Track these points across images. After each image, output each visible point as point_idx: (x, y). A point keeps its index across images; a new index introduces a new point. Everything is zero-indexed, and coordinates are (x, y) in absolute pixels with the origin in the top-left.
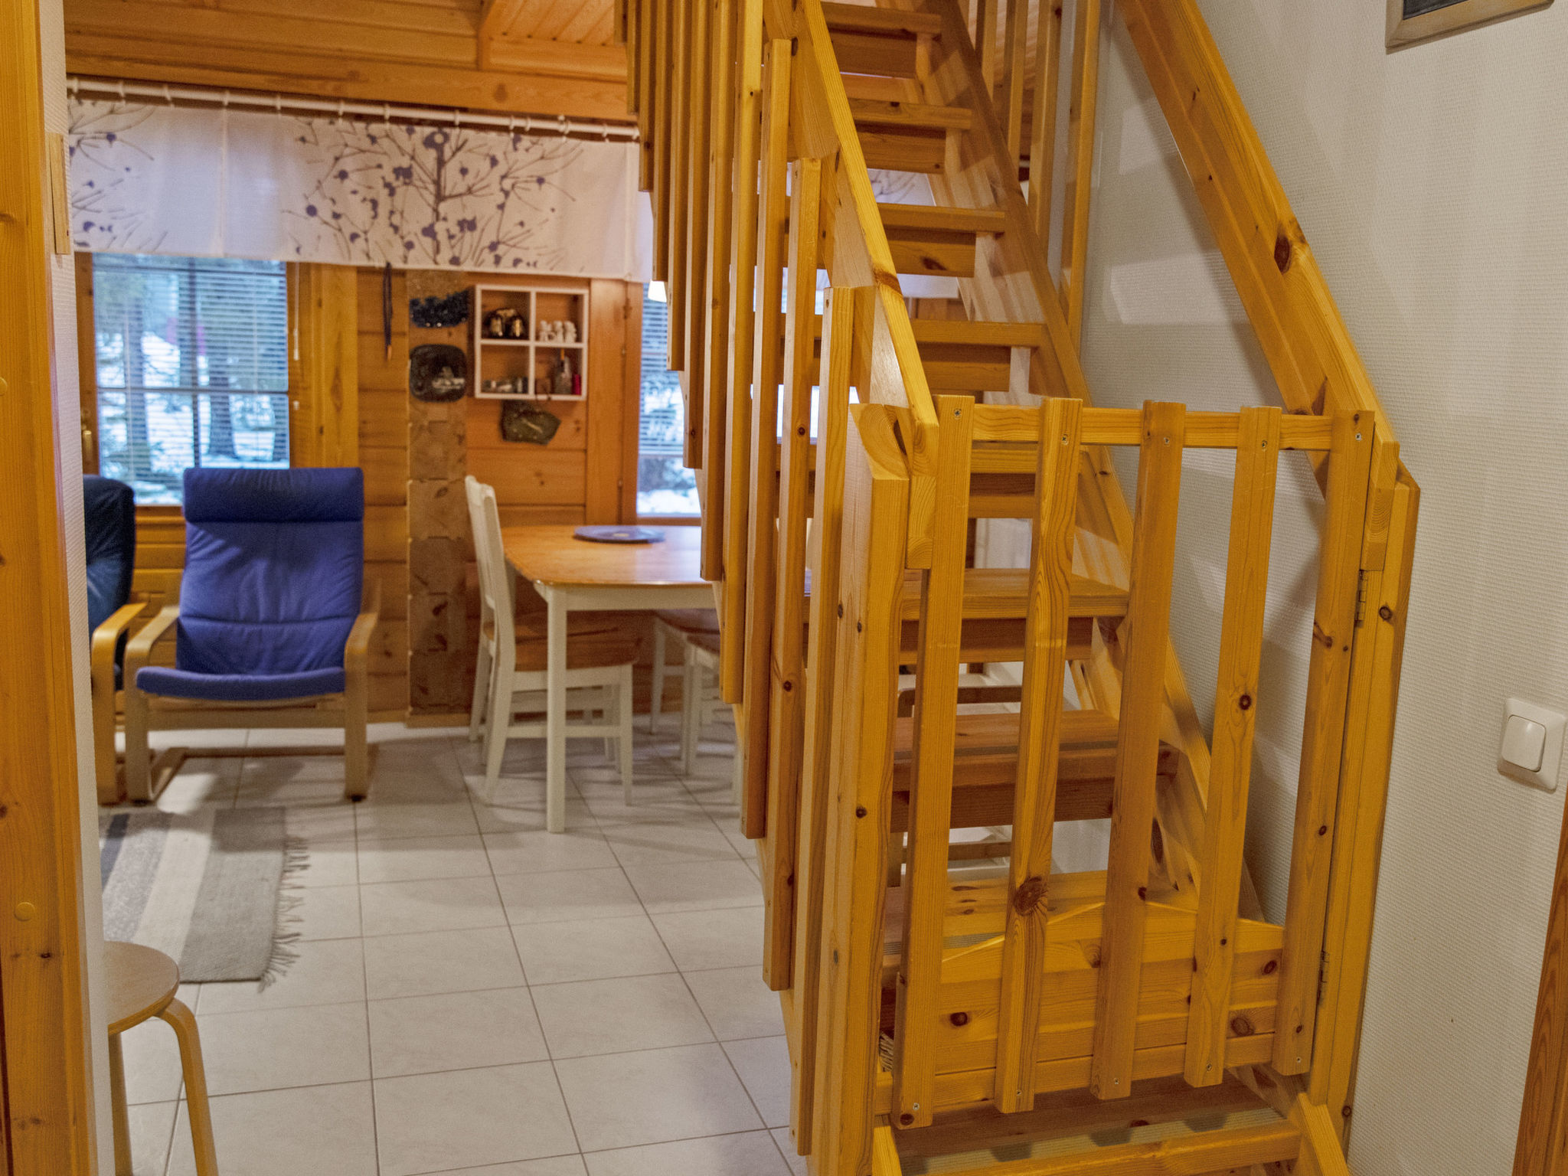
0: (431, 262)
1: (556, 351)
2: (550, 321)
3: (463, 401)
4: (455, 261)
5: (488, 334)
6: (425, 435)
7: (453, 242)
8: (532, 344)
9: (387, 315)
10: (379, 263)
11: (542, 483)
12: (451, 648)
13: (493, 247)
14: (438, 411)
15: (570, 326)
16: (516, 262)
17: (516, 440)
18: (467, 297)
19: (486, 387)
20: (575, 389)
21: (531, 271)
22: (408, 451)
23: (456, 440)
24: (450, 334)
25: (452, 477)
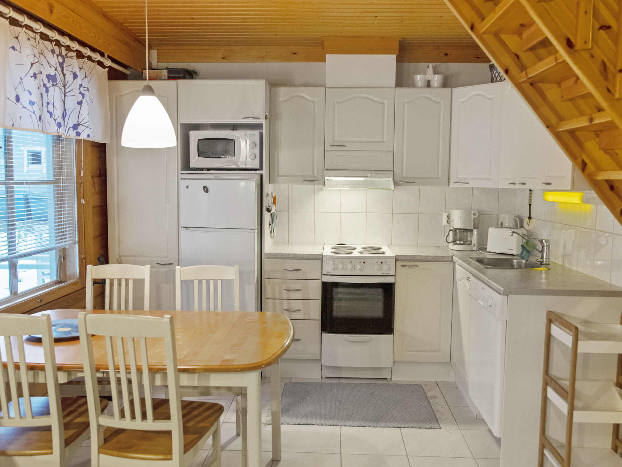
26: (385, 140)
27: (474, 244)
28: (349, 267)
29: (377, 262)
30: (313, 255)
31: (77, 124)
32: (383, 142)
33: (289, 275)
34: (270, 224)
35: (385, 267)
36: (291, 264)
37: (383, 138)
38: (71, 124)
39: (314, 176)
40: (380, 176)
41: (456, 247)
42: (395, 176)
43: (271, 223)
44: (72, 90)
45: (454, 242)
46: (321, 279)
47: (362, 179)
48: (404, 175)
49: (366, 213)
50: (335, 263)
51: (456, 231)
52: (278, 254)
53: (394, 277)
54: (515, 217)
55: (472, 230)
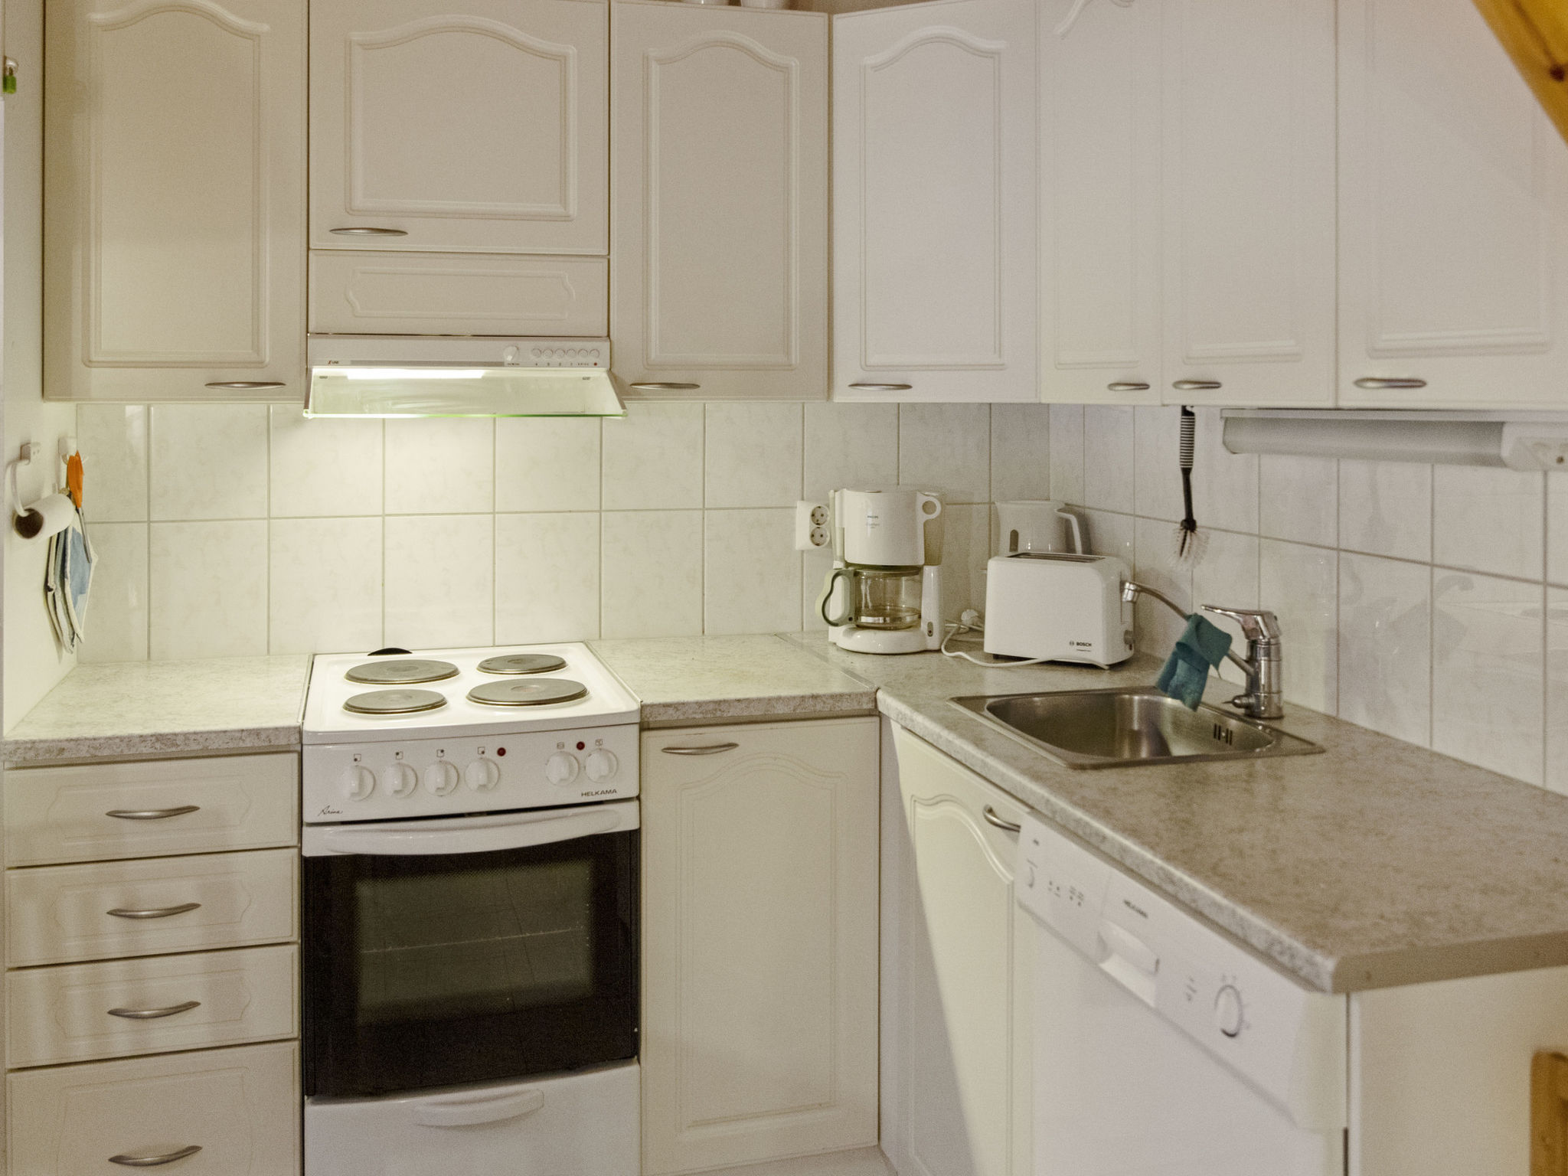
26: (573, 209)
27: (930, 625)
28: (434, 777)
29: (561, 746)
30: (257, 733)
32: (567, 218)
33: (136, 839)
34: (47, 589)
35: (595, 763)
37: (564, 201)
39: (260, 364)
40: (556, 359)
41: (862, 640)
42: (615, 356)
43: (53, 582)
45: (853, 620)
46: (295, 842)
47: (477, 373)
48: (654, 354)
49: (494, 513)
50: (361, 764)
51: (856, 574)
52: (77, 740)
53: (636, 803)
54: (1060, 510)
55: (915, 571)
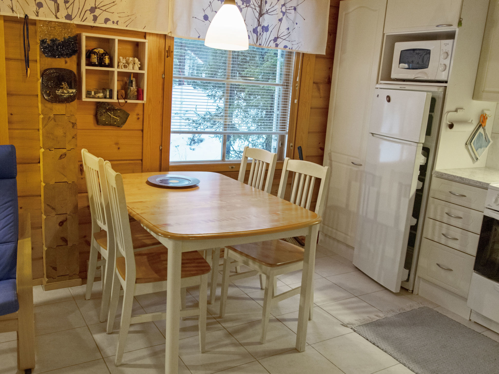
0: (54, 16)
1: (128, 75)
2: (124, 57)
3: (75, 103)
4: (69, 17)
5: (89, 63)
6: (52, 123)
7: (68, 5)
8: (116, 70)
9: (27, 49)
10: (20, 15)
11: (119, 148)
12: (70, 244)
13: (92, 10)
14: (59, 108)
15: (136, 60)
16: (107, 20)
17: (105, 124)
18: (77, 39)
19: (88, 94)
20: (139, 96)
21: (115, 26)
22: (41, 131)
23: (71, 125)
24: (66, 62)
25: (68, 147)
30: (480, 182)
31: (277, 37)
33: (453, 199)
36: (457, 188)
38: (272, 38)
43: (467, 143)
44: (276, 10)
46: (483, 211)
52: (446, 174)
